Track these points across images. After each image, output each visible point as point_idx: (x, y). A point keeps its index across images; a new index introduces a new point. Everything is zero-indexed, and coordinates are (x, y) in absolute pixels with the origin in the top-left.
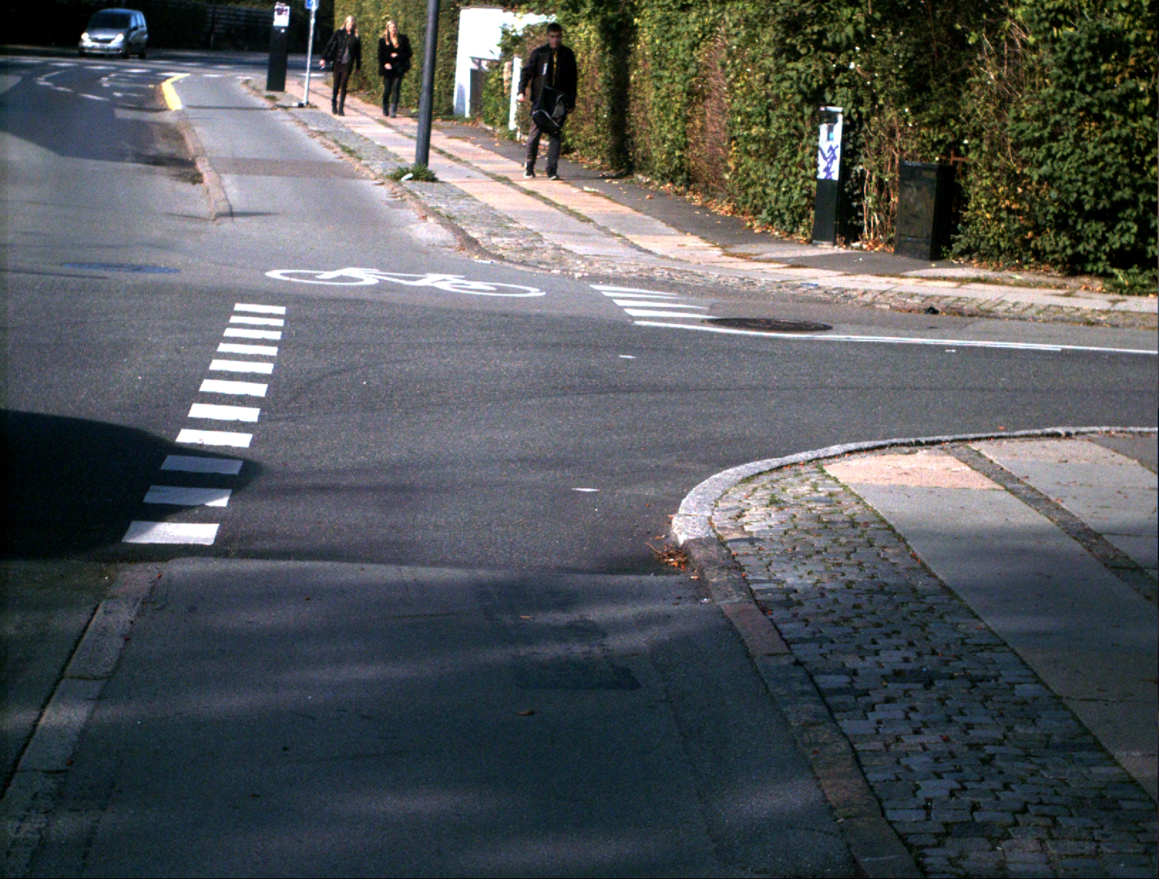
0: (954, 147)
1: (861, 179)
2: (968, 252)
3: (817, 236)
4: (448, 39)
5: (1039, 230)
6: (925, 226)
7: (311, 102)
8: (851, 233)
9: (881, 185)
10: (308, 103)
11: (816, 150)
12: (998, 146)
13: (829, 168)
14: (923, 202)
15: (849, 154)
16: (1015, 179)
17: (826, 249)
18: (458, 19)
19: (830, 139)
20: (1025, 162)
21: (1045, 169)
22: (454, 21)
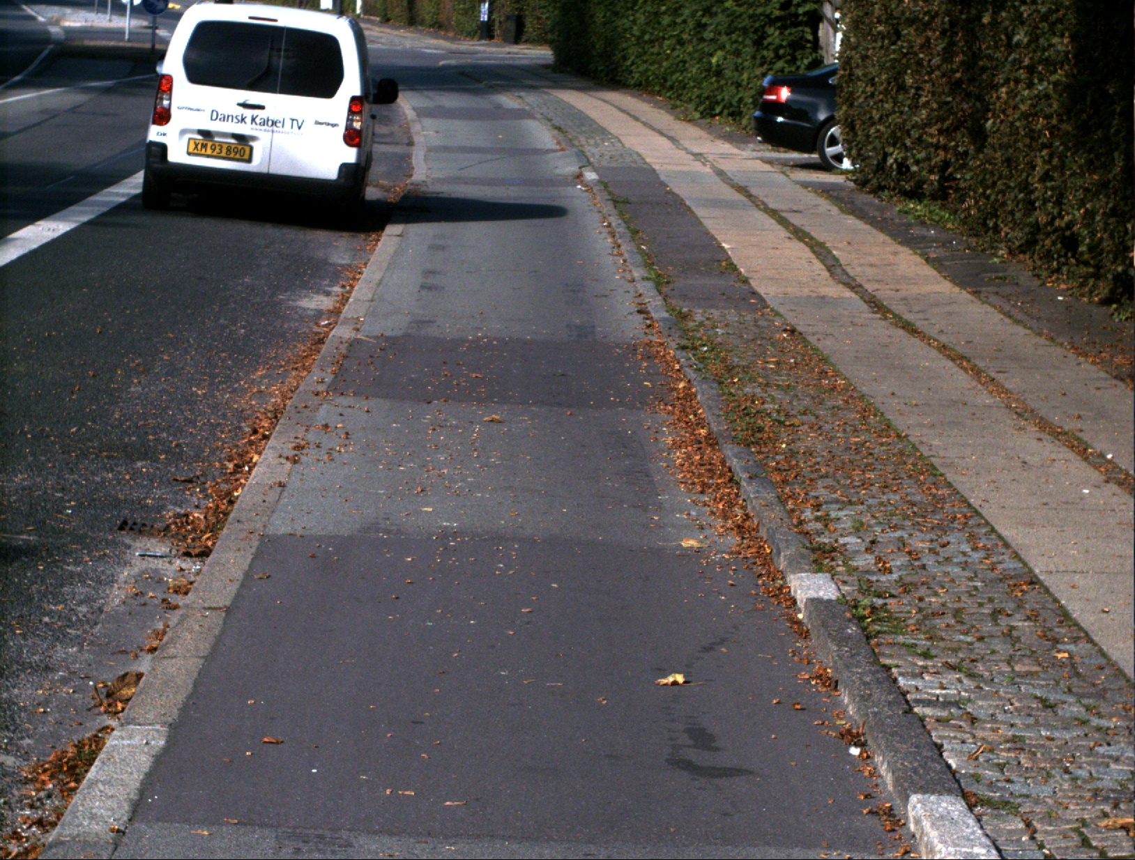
0: (521, 10)
1: (494, 20)
2: (526, 42)
3: (481, 38)
5: (546, 33)
6: (513, 33)
8: (491, 37)
9: (500, 22)
11: (480, 12)
12: (534, 9)
13: (484, 17)
14: (511, 26)
15: (490, 12)
16: (539, 18)
17: (483, 42)
19: (485, 7)
20: (542, 13)
21: (547, 15)
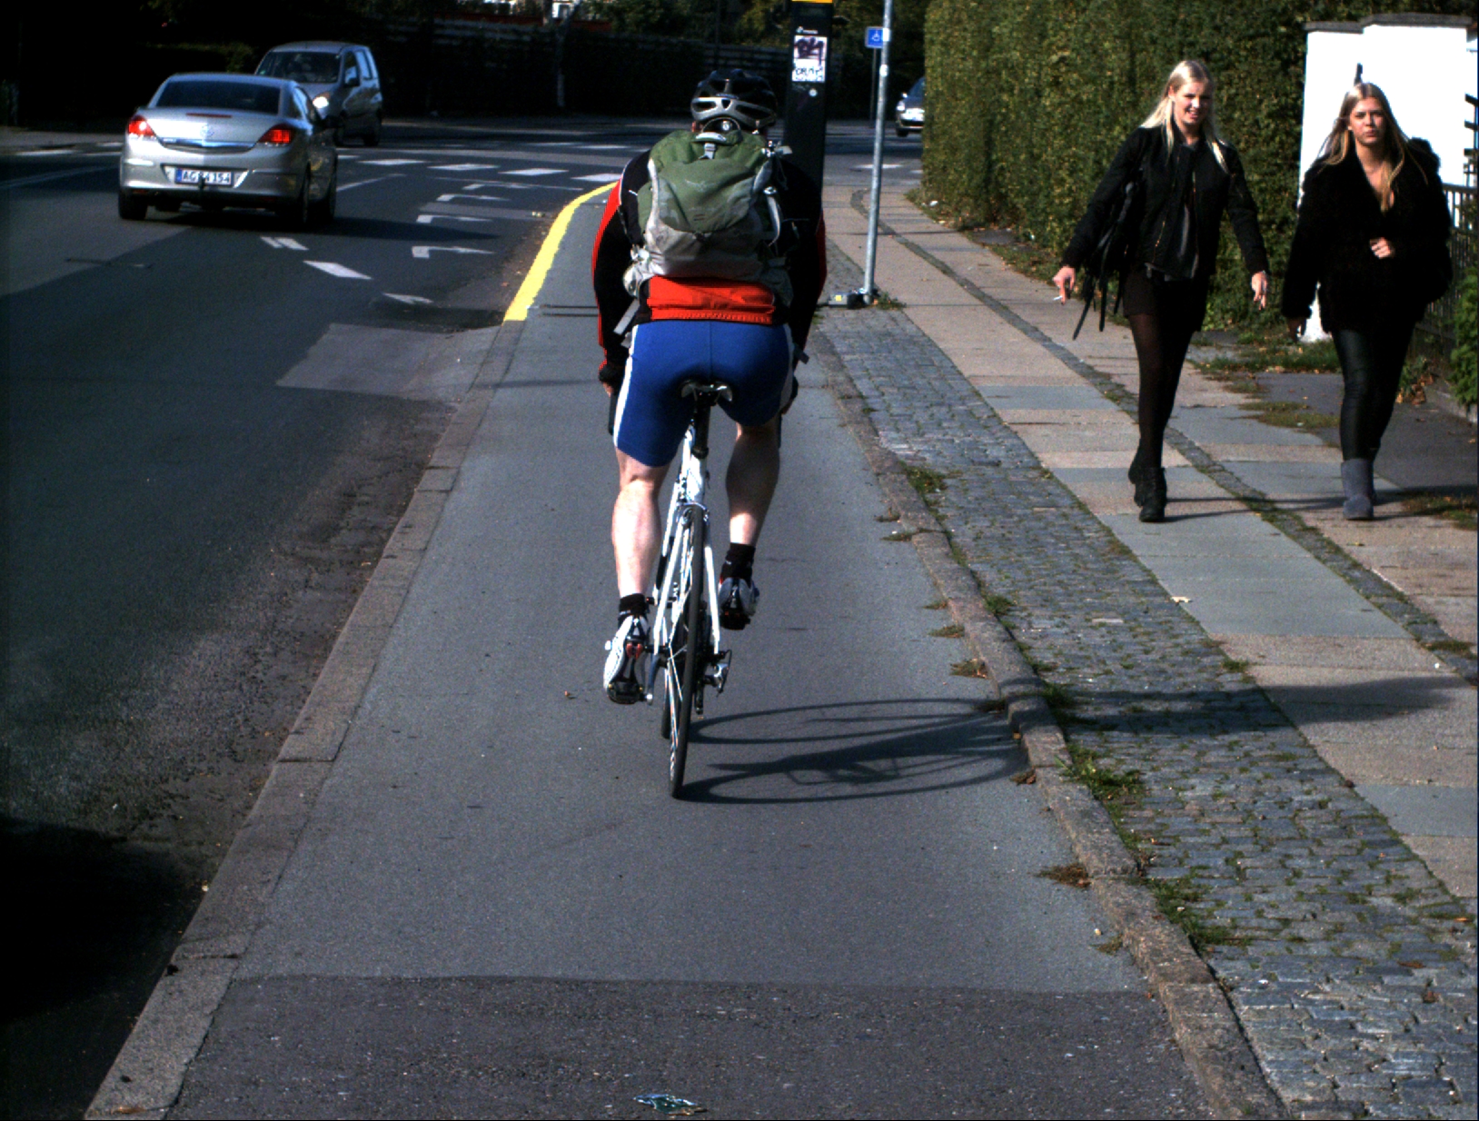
4: (1270, 116)
7: (884, 287)
10: (874, 293)
18: (1301, 59)
22: (1286, 64)
